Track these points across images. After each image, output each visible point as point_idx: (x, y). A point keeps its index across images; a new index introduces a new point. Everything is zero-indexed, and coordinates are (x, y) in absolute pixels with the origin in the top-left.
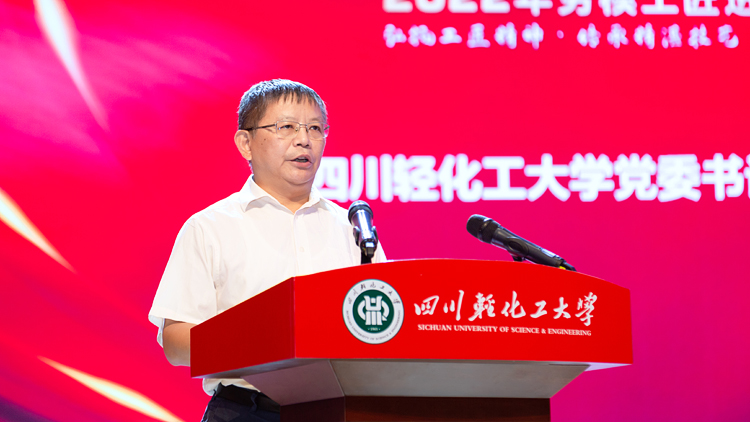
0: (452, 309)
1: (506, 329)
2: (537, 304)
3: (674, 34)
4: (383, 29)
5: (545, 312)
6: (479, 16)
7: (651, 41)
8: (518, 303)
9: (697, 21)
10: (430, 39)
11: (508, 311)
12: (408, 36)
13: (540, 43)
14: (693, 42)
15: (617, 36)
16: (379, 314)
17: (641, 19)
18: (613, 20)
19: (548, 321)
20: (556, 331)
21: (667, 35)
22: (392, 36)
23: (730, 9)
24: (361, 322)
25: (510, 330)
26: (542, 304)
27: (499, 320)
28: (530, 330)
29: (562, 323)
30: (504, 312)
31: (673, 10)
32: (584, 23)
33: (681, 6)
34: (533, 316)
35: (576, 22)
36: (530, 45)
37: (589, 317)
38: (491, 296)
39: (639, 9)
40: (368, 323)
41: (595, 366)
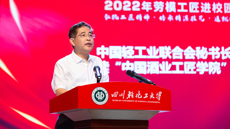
0: (122, 95)
1: (137, 101)
2: (145, 94)
3: (186, 18)
4: (105, 15)
5: (147, 97)
6: (132, 12)
7: (180, 20)
8: (140, 94)
9: (193, 14)
10: (117, 18)
11: (137, 96)
12: (111, 17)
13: (149, 20)
14: (192, 20)
15: (170, 18)
16: (102, 96)
17: (177, 13)
18: (169, 13)
19: (148, 99)
20: (150, 102)
21: (185, 18)
22: (107, 17)
23: (202, 11)
24: (97, 99)
25: (138, 101)
26: (147, 94)
27: (135, 98)
28: (143, 102)
29: (152, 99)
30: (136, 96)
31: (186, 11)
32: (161, 14)
33: (188, 10)
34: (144, 98)
35: (159, 14)
36: (146, 20)
37: (159, 98)
38: (132, 92)
39: (176, 10)
40: (99, 99)
41: (161, 112)
